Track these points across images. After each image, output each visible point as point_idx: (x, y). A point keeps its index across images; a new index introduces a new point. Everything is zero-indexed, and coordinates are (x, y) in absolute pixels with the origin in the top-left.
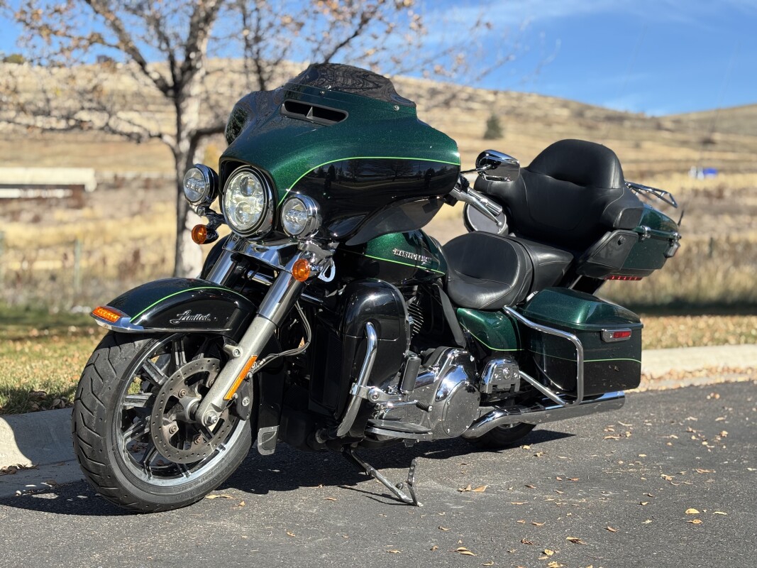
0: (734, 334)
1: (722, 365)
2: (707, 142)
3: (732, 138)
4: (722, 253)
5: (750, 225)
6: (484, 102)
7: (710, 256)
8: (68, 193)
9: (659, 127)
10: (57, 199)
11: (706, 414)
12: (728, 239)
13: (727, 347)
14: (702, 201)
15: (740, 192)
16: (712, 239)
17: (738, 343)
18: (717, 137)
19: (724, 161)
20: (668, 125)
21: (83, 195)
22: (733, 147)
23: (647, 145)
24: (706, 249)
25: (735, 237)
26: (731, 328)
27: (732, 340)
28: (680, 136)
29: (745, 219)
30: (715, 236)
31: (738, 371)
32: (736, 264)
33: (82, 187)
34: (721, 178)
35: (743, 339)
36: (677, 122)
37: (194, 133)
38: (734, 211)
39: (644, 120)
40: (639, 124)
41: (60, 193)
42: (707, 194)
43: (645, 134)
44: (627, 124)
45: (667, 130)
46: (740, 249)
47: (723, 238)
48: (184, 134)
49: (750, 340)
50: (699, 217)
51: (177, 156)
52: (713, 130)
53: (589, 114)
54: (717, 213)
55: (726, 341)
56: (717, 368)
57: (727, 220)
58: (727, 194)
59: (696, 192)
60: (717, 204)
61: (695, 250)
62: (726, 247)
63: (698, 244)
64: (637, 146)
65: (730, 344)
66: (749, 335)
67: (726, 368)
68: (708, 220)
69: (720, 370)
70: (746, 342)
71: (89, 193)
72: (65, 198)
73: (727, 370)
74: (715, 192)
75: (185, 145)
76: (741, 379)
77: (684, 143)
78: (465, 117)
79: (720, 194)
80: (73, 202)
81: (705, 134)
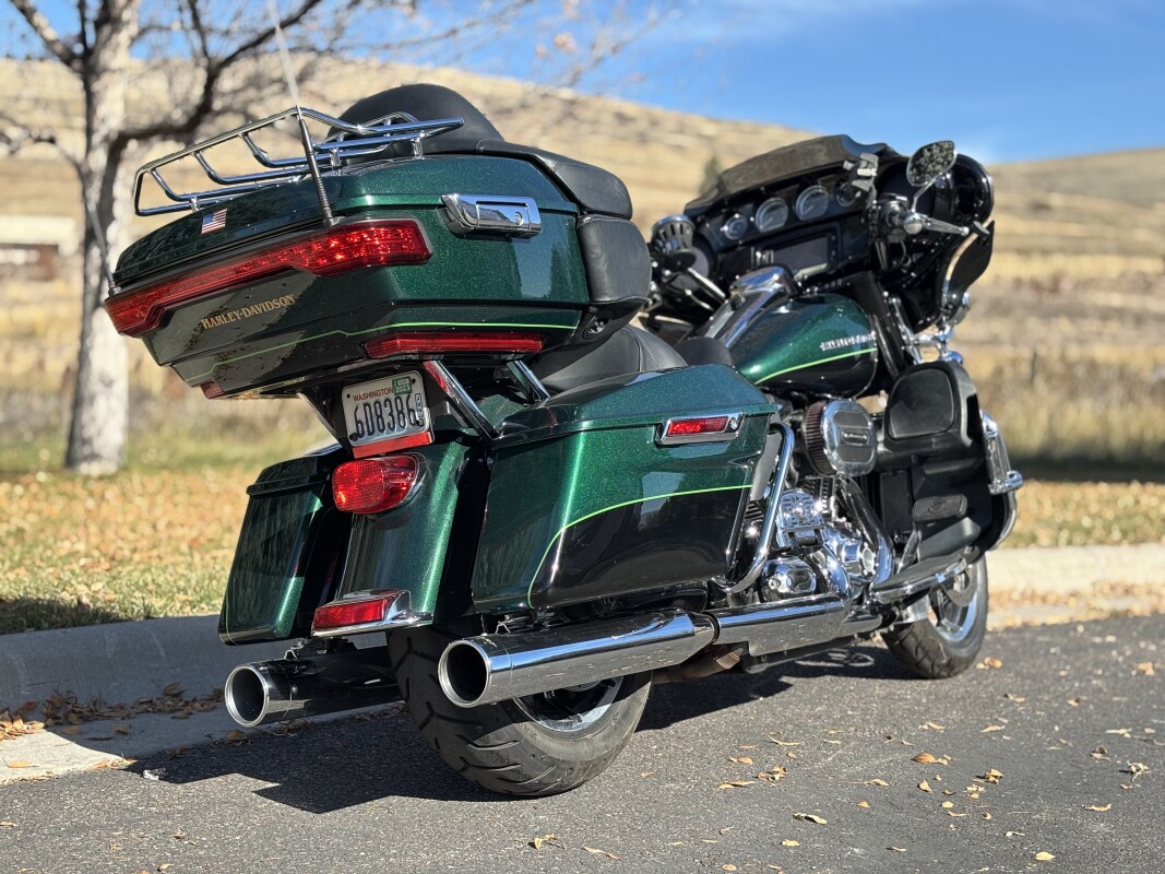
0: (1048, 523)
1: (1021, 587)
2: (1040, 208)
3: (1079, 202)
4: (1049, 378)
5: (1099, 335)
6: (701, 136)
7: (1031, 382)
8: (34, 256)
10: (12, 265)
11: (967, 713)
12: (1063, 358)
13: (1033, 551)
14: (1027, 296)
15: (1085, 284)
16: (1035, 356)
17: (1055, 543)
18: (1056, 200)
19: (1065, 237)
21: (56, 261)
22: (1078, 216)
24: (1025, 369)
25: (1074, 352)
26: (1048, 510)
27: (1044, 539)
29: (1091, 325)
30: (1042, 351)
31: (1051, 598)
32: (1073, 394)
33: (54, 248)
34: (1058, 262)
35: (1064, 535)
37: (114, 136)
38: (1076, 313)
41: (19, 257)
42: (1036, 286)
46: (1080, 371)
47: (1056, 353)
48: (97, 139)
49: (1078, 538)
50: (1021, 322)
51: (85, 176)
54: (1049, 315)
55: (1033, 539)
56: (1011, 592)
57: (1064, 325)
58: (1066, 285)
59: (1018, 283)
60: (1050, 301)
61: (1008, 373)
62: (1058, 368)
63: (1014, 362)
65: (1040, 546)
66: (1075, 528)
67: (1029, 592)
68: (1034, 325)
69: (1016, 596)
70: (1070, 543)
71: (65, 258)
72: (27, 264)
73: (1031, 597)
74: (1047, 284)
75: (99, 159)
76: (1054, 618)
77: (1005, 209)
78: (671, 158)
79: (1055, 286)
80: (38, 271)
81: (1037, 195)
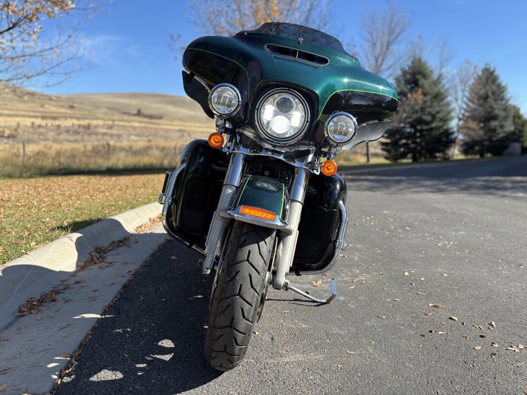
2: (72, 107)
3: (82, 106)
9: (51, 99)
14: (81, 129)
18: (75, 105)
20: (54, 98)
23: (46, 106)
28: (60, 104)
29: (100, 137)
36: (58, 97)
38: (96, 134)
39: (44, 95)
40: (42, 97)
42: (84, 127)
43: (46, 101)
44: (37, 96)
45: (54, 100)
50: (83, 136)
52: (74, 103)
53: (18, 91)
54: (89, 135)
58: (92, 127)
60: (88, 131)
64: (42, 106)
74: (87, 126)
77: (62, 107)
81: (71, 104)
